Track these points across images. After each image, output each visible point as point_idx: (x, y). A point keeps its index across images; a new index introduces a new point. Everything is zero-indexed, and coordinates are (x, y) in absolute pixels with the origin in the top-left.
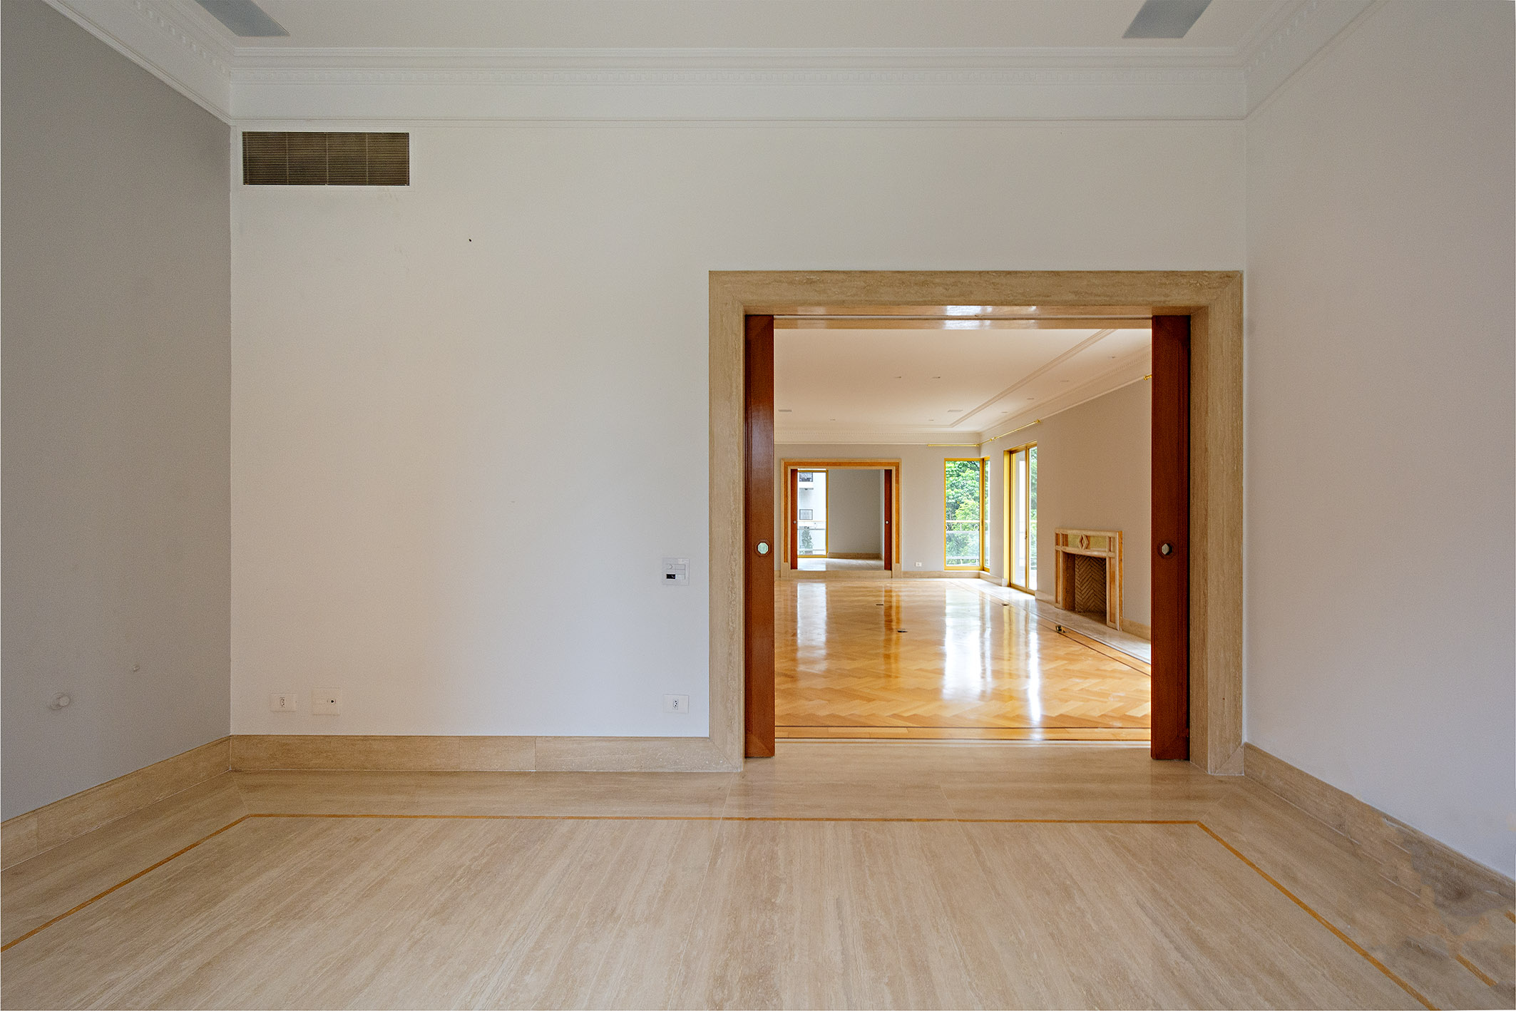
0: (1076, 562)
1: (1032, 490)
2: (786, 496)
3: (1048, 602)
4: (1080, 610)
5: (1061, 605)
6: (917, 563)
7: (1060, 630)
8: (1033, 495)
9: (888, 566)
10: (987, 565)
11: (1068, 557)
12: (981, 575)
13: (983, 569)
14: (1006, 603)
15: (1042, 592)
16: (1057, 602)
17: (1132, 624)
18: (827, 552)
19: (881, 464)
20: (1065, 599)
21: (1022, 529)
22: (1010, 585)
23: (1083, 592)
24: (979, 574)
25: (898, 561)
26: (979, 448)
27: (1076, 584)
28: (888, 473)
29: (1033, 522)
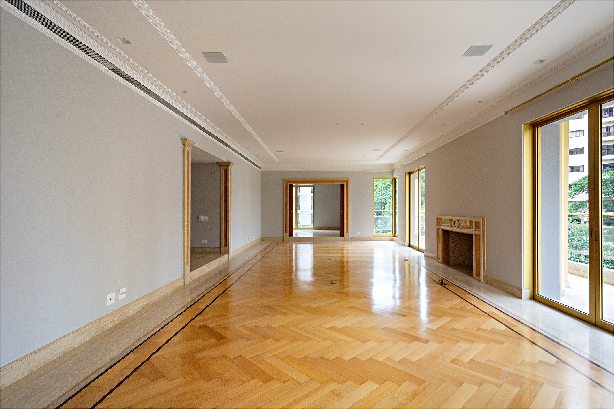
0: (450, 235)
1: (422, 196)
2: (287, 198)
3: (432, 258)
4: (453, 264)
5: (440, 260)
6: (358, 233)
7: (442, 283)
8: (422, 199)
9: (342, 235)
10: (397, 234)
11: (445, 232)
12: (393, 239)
13: (395, 236)
14: (407, 259)
15: (428, 251)
16: (438, 259)
17: (493, 279)
18: (314, 227)
19: (338, 181)
20: (443, 257)
21: (416, 214)
22: (409, 246)
23: (454, 254)
24: (392, 239)
25: (347, 232)
26: (392, 172)
27: (450, 248)
28: (342, 186)
29: (423, 211)
